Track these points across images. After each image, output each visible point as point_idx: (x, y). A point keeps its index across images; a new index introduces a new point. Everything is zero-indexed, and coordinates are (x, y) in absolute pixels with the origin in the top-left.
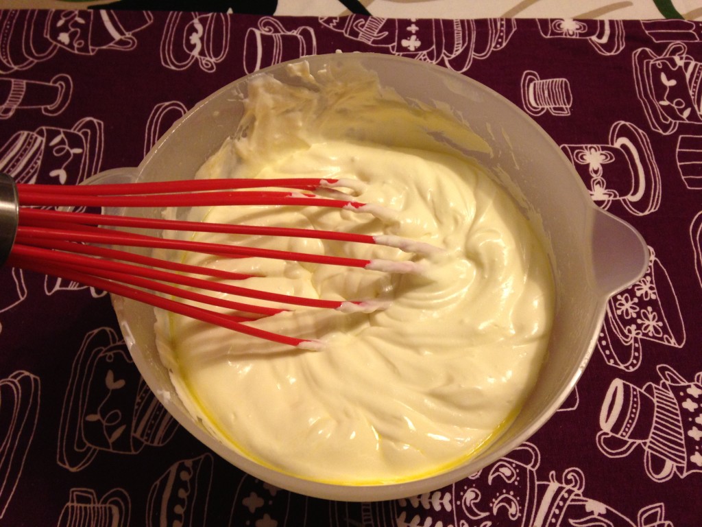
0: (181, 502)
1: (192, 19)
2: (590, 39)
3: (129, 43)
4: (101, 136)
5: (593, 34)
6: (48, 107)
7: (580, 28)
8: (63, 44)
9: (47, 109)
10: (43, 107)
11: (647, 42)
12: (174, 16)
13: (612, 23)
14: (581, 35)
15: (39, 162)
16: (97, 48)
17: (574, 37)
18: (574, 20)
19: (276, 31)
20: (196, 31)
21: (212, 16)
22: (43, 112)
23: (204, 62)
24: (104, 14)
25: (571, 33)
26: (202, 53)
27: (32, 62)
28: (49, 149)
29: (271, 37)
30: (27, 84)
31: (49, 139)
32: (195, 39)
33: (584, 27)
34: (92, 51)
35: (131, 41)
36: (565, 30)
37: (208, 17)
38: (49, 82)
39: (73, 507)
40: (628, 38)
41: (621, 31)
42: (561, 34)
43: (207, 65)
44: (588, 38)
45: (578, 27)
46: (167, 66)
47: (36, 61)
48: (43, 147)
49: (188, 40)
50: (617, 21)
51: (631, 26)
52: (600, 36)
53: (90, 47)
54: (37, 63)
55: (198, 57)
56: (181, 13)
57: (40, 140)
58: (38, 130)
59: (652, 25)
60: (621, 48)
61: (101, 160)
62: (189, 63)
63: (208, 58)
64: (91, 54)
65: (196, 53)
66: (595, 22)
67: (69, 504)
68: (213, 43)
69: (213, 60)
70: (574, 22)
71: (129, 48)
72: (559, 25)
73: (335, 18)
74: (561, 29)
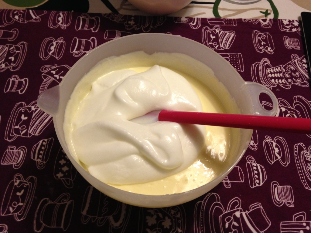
0: (43, 150)
1: (60, 13)
2: (190, 24)
3: (38, 20)
4: (26, 47)
5: (191, 22)
6: (10, 38)
7: (187, 20)
8: (16, 19)
9: (9, 39)
10: (8, 38)
11: (208, 25)
12: (53, 12)
13: (198, 19)
14: (187, 22)
15: (6, 55)
16: (27, 21)
17: (185, 23)
18: (185, 17)
19: (87, 17)
20: (60, 16)
21: (66, 12)
22: (8, 40)
23: (62, 26)
24: (31, 11)
25: (184, 21)
26: (62, 23)
27: (6, 25)
28: (9, 51)
29: (85, 19)
30: (4, 31)
31: (9, 48)
32: (60, 19)
33: (188, 20)
34: (26, 22)
35: (39, 19)
36: (182, 21)
37: (65, 13)
38: (11, 31)
39: (8, 151)
40: (202, 24)
41: (200, 21)
42: (181, 22)
43: (63, 27)
44: (189, 23)
45: (186, 20)
46: (50, 27)
47: (7, 24)
48: (7, 50)
49: (58, 19)
50: (199, 18)
51: (204, 20)
52: (193, 23)
53: (25, 21)
54: (8, 25)
55: (61, 24)
56: (56, 11)
57: (6, 48)
58: (6, 45)
59: (211, 19)
60: (199, 27)
61: (25, 55)
62: (57, 26)
63: (64, 25)
64: (26, 23)
65: (60, 23)
66: (192, 18)
67: (7, 150)
68: (66, 20)
69: (65, 25)
70: (185, 18)
71: (38, 21)
72: (180, 19)
73: (107, 14)
74: (181, 20)
